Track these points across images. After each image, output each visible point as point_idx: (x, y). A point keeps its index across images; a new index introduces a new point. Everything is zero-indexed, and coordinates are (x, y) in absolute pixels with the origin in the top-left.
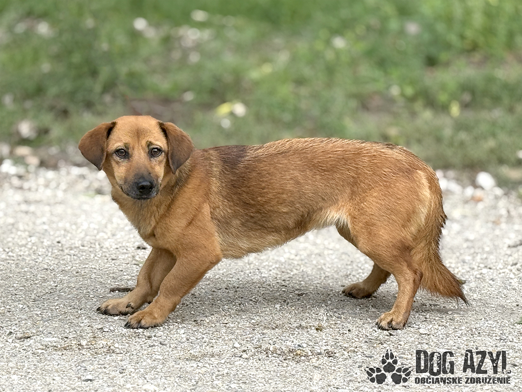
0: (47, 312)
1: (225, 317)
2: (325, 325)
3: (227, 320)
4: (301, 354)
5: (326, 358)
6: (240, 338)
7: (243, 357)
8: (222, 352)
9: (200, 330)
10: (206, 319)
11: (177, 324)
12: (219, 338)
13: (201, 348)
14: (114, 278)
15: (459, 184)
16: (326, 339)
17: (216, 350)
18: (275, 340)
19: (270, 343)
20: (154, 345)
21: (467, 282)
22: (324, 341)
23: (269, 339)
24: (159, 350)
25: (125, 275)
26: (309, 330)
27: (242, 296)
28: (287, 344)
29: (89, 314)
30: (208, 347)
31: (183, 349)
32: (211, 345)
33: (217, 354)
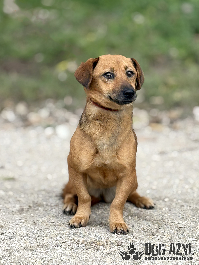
3: (54, 220)
4: (100, 244)
5: (116, 247)
6: (61, 233)
7: (62, 247)
8: (49, 244)
9: (36, 227)
10: (40, 220)
12: (48, 233)
13: (36, 240)
17: (45, 242)
18: (84, 234)
19: (80, 237)
20: (5, 240)
28: (92, 237)
30: (40, 240)
31: (24, 242)
32: (42, 238)
33: (45, 245)
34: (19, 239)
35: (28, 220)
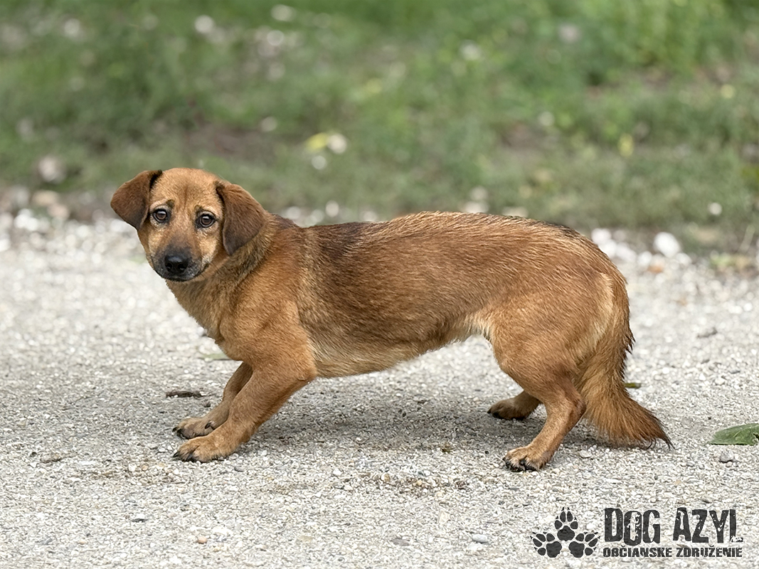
0: (82, 425)
1: (321, 433)
2: (454, 445)
3: (324, 437)
4: (423, 486)
5: (455, 491)
6: (341, 462)
7: (345, 488)
8: (318, 482)
9: (288, 451)
10: (296, 436)
11: (256, 443)
12: (313, 462)
13: (289, 475)
14: (171, 378)
15: (631, 249)
16: (455, 464)
17: (309, 479)
18: (387, 465)
19: (380, 470)
20: (226, 472)
21: (642, 385)
22: (454, 467)
23: (379, 463)
24: (234, 479)
25: (186, 374)
26: (433, 451)
27: (343, 404)
28: (404, 471)
29: (139, 427)
30: (298, 475)
31: (265, 478)
32: (303, 472)
33: (310, 484)
34: (255, 472)
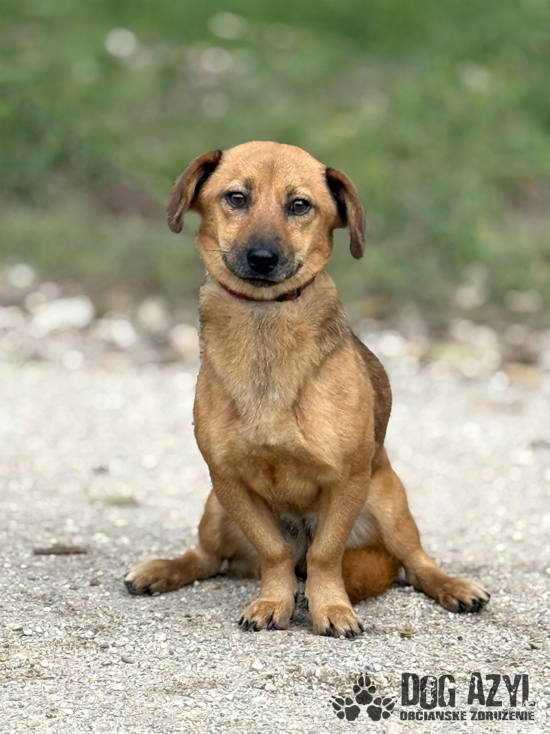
2: (417, 627)
6: (264, 650)
7: (266, 688)
8: (230, 679)
9: (195, 634)
10: (207, 613)
11: (154, 622)
12: (227, 650)
16: (416, 654)
17: (220, 674)
18: (325, 655)
19: (316, 663)
20: (111, 664)
22: (413, 659)
23: (315, 653)
24: (120, 673)
26: (388, 636)
28: (347, 664)
30: (205, 669)
31: (161, 672)
32: (212, 664)
33: (221, 682)
34: (149, 664)
35: (173, 613)
